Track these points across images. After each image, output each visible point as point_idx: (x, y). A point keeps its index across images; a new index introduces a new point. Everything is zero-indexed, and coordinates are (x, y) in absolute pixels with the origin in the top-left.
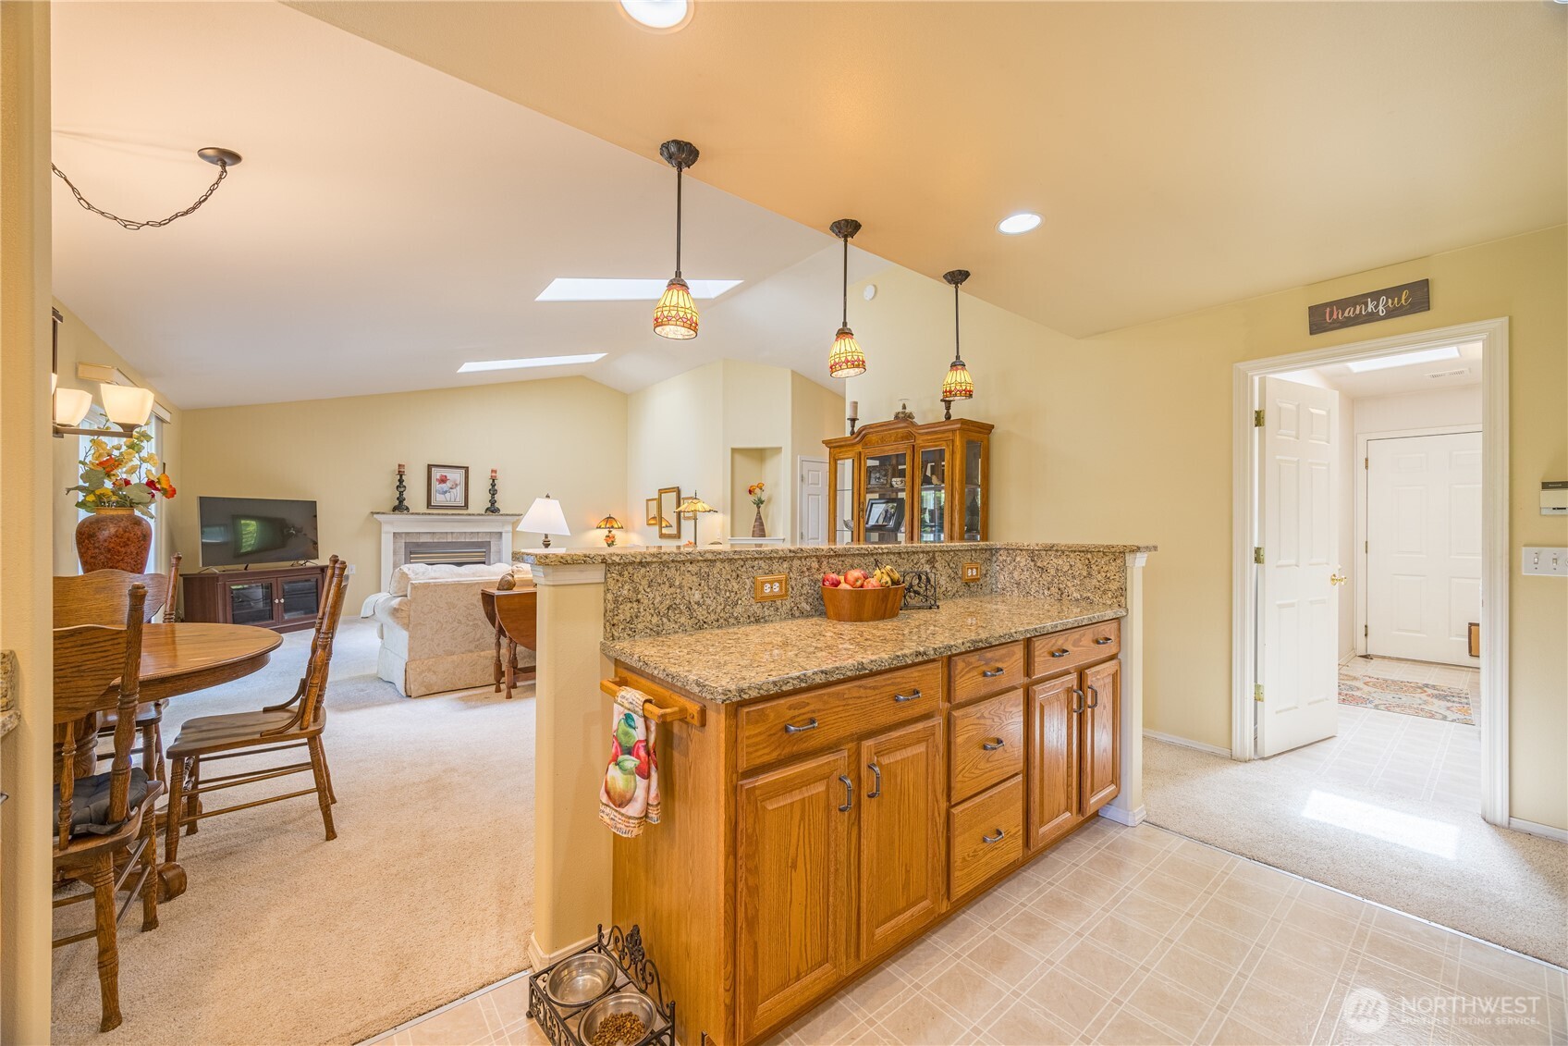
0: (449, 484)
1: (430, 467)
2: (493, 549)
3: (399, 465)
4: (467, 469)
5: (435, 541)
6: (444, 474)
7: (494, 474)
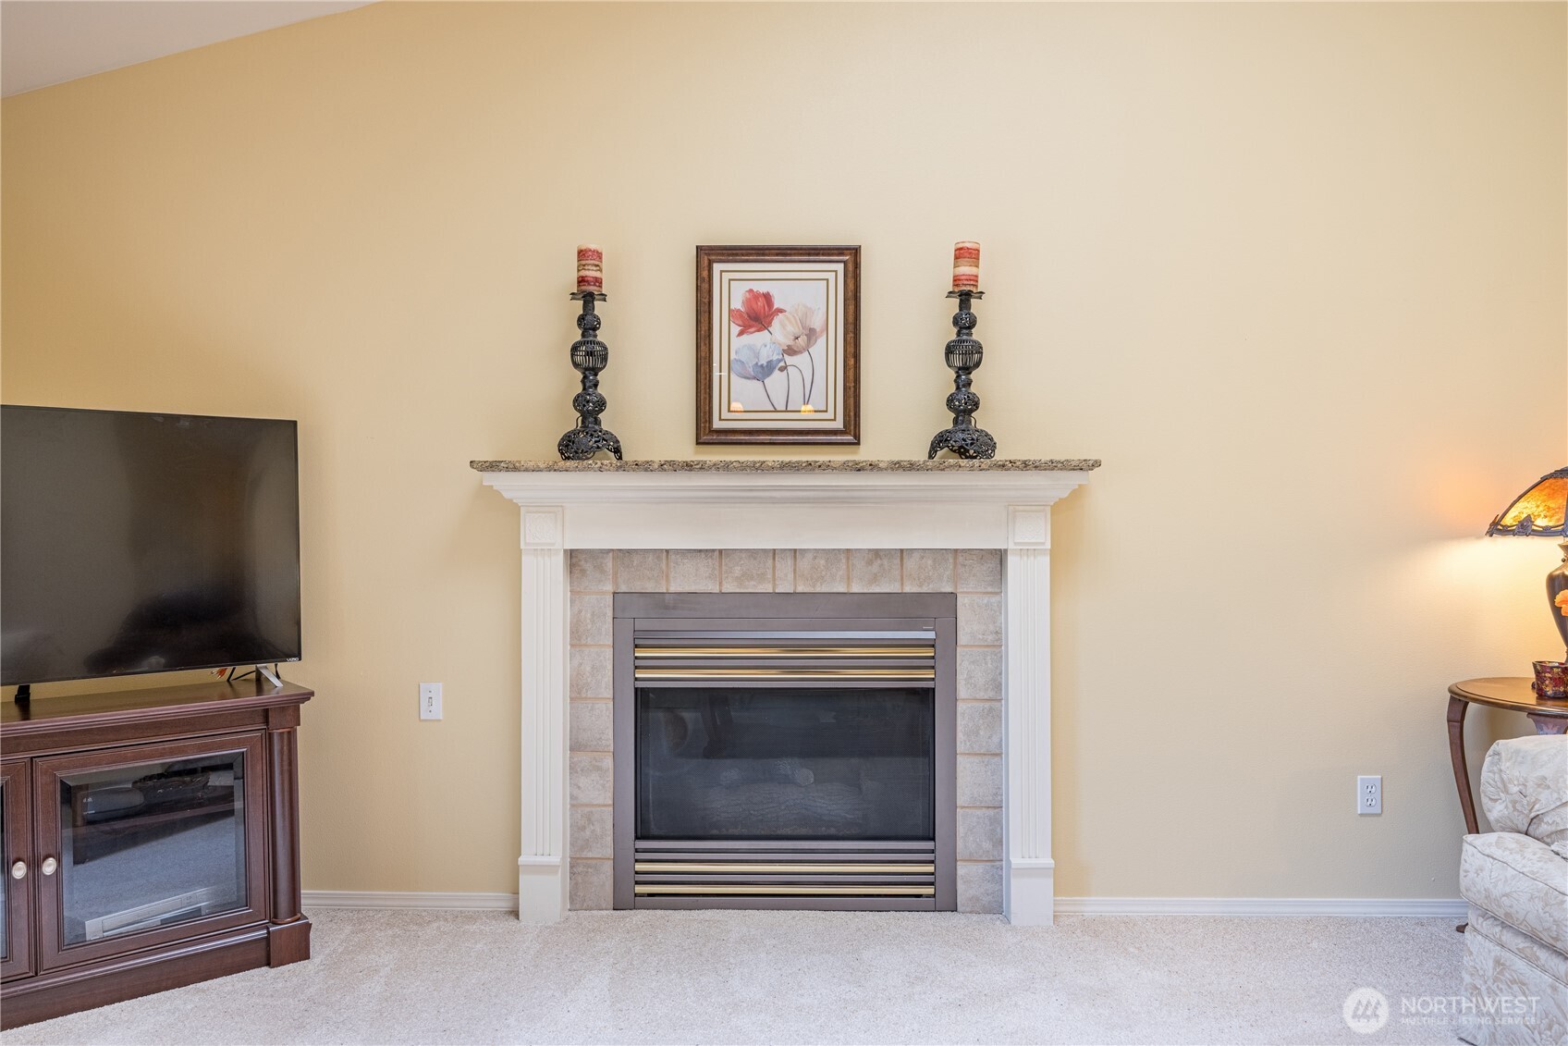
0: (780, 332)
1: (708, 256)
2: (969, 626)
3: (582, 254)
4: (851, 257)
5: (729, 587)
6: (761, 288)
7: (965, 270)
